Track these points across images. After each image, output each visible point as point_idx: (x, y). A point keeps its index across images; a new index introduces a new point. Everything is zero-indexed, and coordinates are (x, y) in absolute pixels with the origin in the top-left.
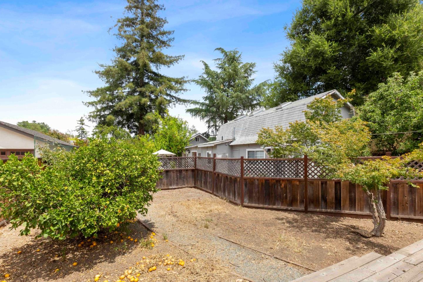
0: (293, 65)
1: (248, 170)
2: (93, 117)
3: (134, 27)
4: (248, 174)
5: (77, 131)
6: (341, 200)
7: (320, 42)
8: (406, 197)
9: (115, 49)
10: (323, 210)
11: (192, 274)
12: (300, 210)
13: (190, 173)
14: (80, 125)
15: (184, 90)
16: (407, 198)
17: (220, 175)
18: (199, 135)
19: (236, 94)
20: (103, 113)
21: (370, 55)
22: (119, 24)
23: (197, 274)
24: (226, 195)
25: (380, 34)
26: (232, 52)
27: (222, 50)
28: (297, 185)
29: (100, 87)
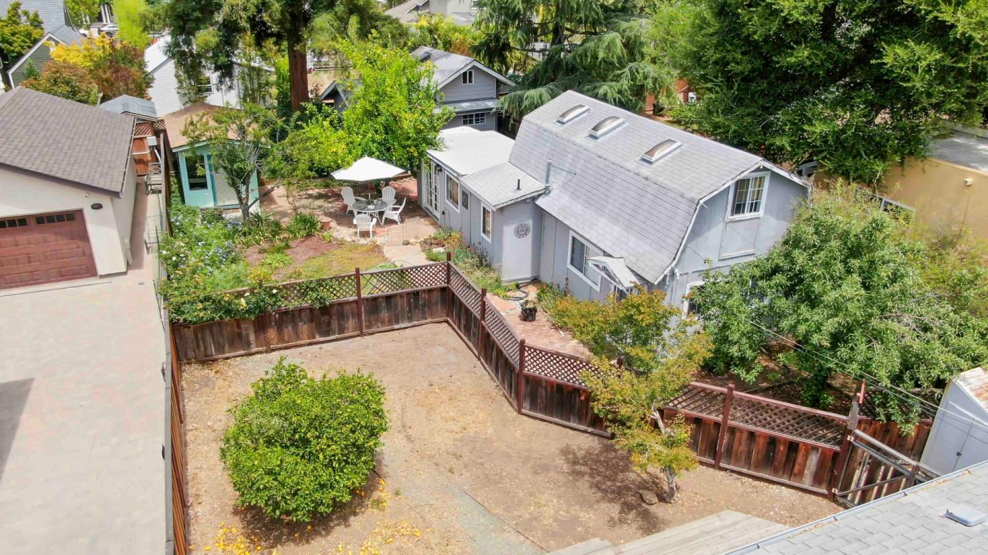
1: (532, 363)
4: (531, 369)
8: (742, 445)
13: (436, 295)
16: (744, 447)
17: (492, 337)
18: (474, 66)
24: (500, 378)
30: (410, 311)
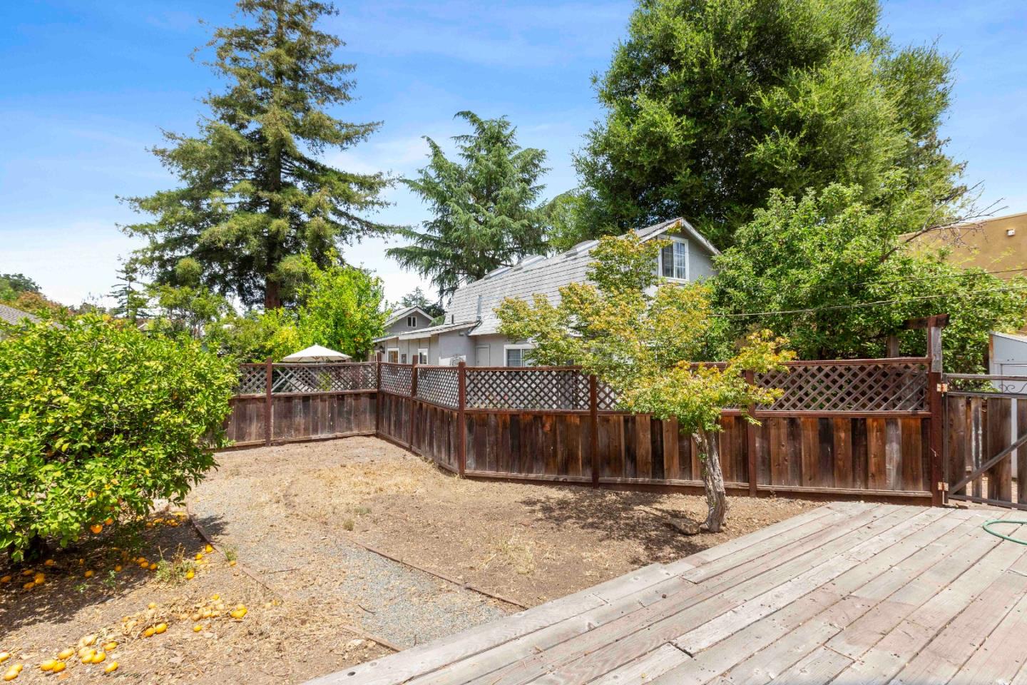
0: (614, 159)
1: (475, 394)
2: (142, 263)
3: (257, 50)
4: (475, 403)
5: (116, 297)
6: (663, 457)
7: (657, 116)
8: (783, 446)
9: (207, 98)
10: (630, 480)
11: (248, 637)
12: (583, 481)
13: (365, 402)
14: (124, 282)
15: (381, 204)
16: (786, 449)
17: (424, 405)
18: (416, 312)
19: (500, 218)
20: (168, 255)
21: (754, 150)
22: (218, 42)
23: (261, 634)
24: (435, 450)
25: (772, 107)
26: (494, 124)
27: (472, 117)
28: (577, 427)
29: (164, 190)
30: (332, 419)
